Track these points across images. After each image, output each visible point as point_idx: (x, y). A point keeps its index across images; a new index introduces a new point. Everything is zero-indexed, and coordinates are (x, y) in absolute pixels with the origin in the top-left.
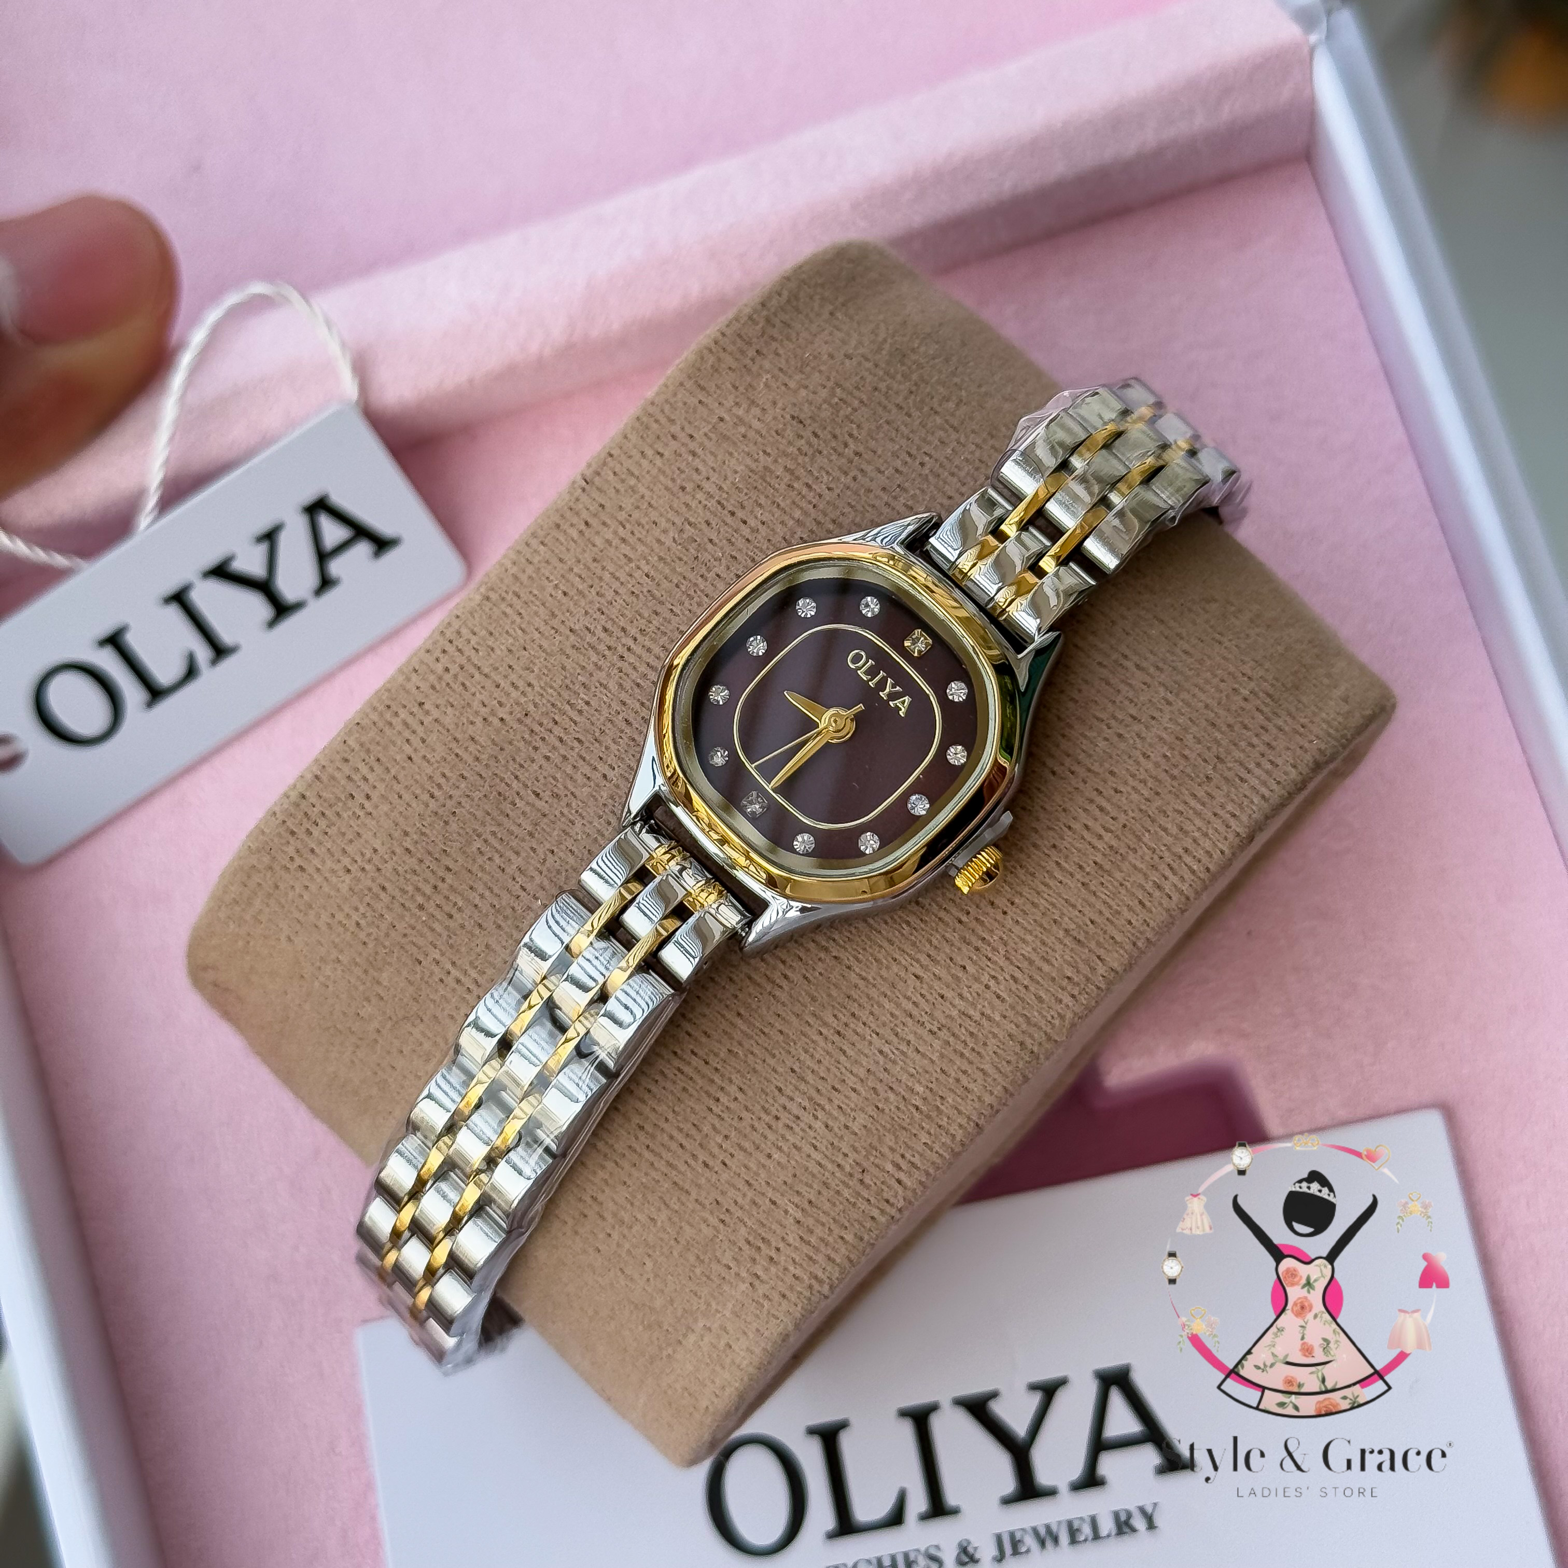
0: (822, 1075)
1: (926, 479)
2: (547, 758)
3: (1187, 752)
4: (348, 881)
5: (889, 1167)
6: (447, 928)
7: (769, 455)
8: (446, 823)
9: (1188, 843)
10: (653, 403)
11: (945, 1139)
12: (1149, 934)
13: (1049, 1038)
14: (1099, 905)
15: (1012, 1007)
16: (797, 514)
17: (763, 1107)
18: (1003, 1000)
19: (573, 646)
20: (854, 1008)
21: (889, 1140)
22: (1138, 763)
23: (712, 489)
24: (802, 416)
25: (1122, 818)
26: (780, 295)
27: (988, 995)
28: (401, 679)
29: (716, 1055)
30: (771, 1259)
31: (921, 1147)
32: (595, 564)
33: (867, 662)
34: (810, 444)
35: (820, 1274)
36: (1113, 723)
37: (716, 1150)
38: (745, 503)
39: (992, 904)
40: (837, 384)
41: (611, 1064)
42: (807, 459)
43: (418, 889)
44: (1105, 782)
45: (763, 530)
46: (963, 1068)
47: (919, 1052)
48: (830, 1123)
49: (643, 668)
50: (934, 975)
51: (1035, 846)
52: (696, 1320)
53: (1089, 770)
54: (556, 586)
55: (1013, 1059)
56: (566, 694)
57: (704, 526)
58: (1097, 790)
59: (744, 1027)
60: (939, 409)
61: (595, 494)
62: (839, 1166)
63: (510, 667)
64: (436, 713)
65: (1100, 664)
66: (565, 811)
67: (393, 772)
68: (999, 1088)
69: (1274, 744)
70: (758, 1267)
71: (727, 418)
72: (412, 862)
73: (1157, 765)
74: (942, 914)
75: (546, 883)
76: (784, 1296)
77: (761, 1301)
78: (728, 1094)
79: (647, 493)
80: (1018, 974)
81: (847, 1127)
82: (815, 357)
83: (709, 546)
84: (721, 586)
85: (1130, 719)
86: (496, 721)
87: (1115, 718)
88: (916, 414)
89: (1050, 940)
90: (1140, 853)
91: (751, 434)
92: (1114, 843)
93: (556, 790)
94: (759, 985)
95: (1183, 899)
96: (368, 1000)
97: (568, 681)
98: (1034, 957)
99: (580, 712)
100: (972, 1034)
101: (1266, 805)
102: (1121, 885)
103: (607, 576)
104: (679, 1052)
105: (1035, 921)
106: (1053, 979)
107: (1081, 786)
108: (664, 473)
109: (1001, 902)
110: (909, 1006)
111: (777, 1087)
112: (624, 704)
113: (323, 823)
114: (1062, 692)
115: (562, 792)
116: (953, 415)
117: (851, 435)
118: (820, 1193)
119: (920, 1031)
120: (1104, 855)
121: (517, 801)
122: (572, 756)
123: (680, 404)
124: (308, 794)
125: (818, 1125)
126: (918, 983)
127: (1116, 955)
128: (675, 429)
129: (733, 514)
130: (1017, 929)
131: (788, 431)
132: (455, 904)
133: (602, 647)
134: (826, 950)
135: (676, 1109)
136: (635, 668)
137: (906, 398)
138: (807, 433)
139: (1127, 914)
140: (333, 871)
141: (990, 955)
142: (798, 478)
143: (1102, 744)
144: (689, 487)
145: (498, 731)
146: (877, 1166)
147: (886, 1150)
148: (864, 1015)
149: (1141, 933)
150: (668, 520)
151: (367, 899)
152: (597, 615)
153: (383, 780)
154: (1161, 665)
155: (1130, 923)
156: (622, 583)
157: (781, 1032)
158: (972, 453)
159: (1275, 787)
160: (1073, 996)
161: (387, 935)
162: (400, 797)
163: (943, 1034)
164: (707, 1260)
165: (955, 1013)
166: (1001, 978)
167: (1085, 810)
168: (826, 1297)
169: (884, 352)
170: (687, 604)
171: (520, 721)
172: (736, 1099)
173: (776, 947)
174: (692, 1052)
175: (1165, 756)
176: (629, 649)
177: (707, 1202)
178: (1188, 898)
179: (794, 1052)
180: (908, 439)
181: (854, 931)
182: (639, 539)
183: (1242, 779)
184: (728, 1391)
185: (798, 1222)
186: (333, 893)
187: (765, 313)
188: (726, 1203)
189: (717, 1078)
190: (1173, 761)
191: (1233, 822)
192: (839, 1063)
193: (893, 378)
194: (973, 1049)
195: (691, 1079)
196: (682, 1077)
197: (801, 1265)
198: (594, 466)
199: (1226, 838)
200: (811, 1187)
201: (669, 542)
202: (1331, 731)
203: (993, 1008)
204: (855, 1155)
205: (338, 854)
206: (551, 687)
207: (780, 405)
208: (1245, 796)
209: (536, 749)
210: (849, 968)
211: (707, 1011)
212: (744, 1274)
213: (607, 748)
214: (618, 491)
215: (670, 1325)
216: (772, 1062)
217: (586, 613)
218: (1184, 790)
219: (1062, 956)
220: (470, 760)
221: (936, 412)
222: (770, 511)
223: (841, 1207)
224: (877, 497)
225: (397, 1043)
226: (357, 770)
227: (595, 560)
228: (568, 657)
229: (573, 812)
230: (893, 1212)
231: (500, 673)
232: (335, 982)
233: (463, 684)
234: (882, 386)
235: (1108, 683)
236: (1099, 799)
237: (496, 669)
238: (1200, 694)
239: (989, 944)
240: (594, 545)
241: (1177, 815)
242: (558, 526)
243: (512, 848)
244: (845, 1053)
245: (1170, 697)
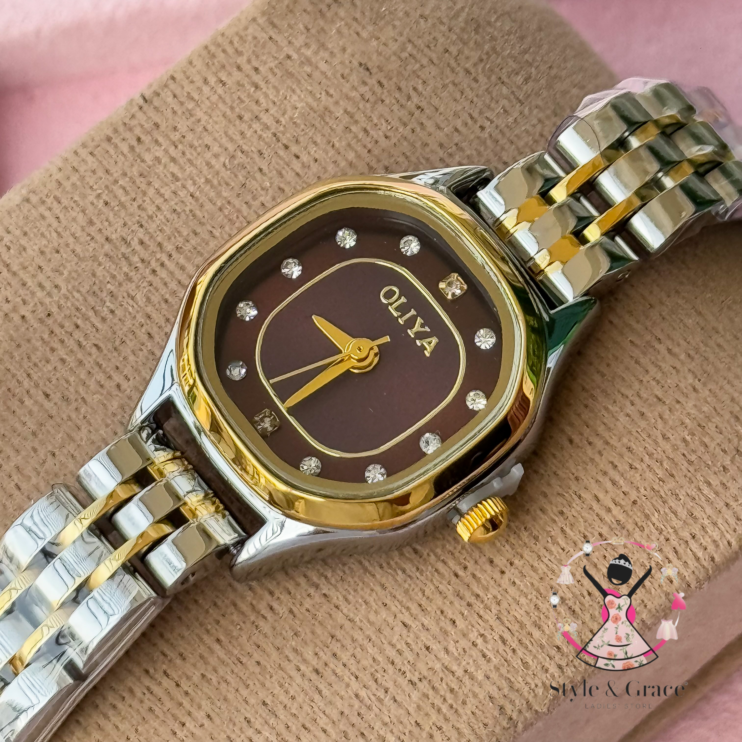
0: (294, 711)
1: (484, 143)
2: (63, 361)
3: (706, 440)
7: (331, 96)
9: (696, 530)
10: (223, 35)
13: (529, 707)
15: (497, 669)
16: (351, 156)
18: (489, 661)
19: (106, 255)
20: (337, 648)
22: (656, 442)
23: (270, 121)
24: (370, 65)
25: (634, 495)
27: (475, 653)
29: (188, 678)
32: (142, 179)
33: (399, 298)
34: (374, 93)
36: (637, 400)
38: (301, 139)
39: (491, 562)
40: (410, 41)
41: (80, 663)
42: (368, 105)
44: (621, 456)
45: (315, 168)
46: (439, 725)
47: (395, 701)
49: (173, 285)
50: (423, 625)
51: (542, 510)
53: (607, 443)
54: (99, 196)
55: (490, 722)
56: (91, 300)
57: (256, 156)
58: (612, 463)
59: (221, 653)
60: (506, 80)
61: (151, 113)
63: (40, 268)
66: (74, 416)
71: (295, 56)
73: (675, 448)
74: (440, 566)
78: (195, 720)
79: (205, 118)
80: (507, 636)
82: (390, 13)
83: (258, 175)
85: (655, 400)
86: (16, 318)
87: (639, 396)
88: (482, 79)
89: (544, 606)
90: (647, 531)
91: (317, 75)
92: (621, 517)
93: (66, 393)
94: (243, 613)
95: (685, 587)
97: (96, 288)
98: (526, 620)
99: (104, 319)
103: (151, 192)
104: (152, 671)
105: (532, 584)
106: (542, 647)
107: (597, 458)
108: (224, 102)
109: (500, 561)
110: (391, 653)
111: (246, 718)
112: (149, 317)
114: (591, 364)
115: (72, 396)
116: (519, 87)
117: (415, 89)
119: (401, 680)
121: (26, 399)
122: (89, 362)
123: (250, 38)
126: (405, 631)
128: (242, 61)
129: (286, 147)
130: (512, 590)
131: (354, 77)
133: (135, 259)
134: (317, 587)
135: (140, 729)
136: (165, 284)
137: (475, 65)
138: (373, 81)
141: (482, 613)
142: (356, 122)
143: (622, 418)
144: (247, 116)
145: (17, 329)
148: (345, 657)
150: (221, 146)
152: (135, 227)
154: (692, 353)
156: (166, 200)
157: (258, 663)
158: (534, 126)
160: (560, 667)
163: (423, 686)
165: (438, 666)
166: (489, 637)
167: (598, 481)
169: (460, 19)
170: (227, 228)
171: (41, 321)
172: (202, 726)
174: (165, 672)
175: (685, 440)
176: (162, 265)
179: (268, 684)
180: (472, 102)
181: (347, 572)
182: (189, 161)
189: (186, 702)
190: (692, 447)
192: (313, 701)
193: (465, 43)
194: (451, 707)
195: (160, 700)
196: (151, 696)
198: (155, 87)
201: (218, 166)
203: (478, 667)
206: (78, 291)
207: (349, 51)
209: (53, 350)
210: (337, 607)
211: (186, 634)
213: (125, 358)
214: (174, 112)
216: (245, 692)
218: (699, 476)
219: (554, 625)
221: (503, 83)
222: (324, 150)
227: (141, 175)
228: (100, 264)
229: (81, 417)
231: (29, 272)
234: (454, 50)
235: (637, 362)
236: (612, 473)
237: (25, 268)
238: (727, 387)
239: (482, 602)
240: (143, 161)
241: (688, 500)
242: (109, 139)
243: (12, 446)
244: (320, 692)
245: (698, 385)
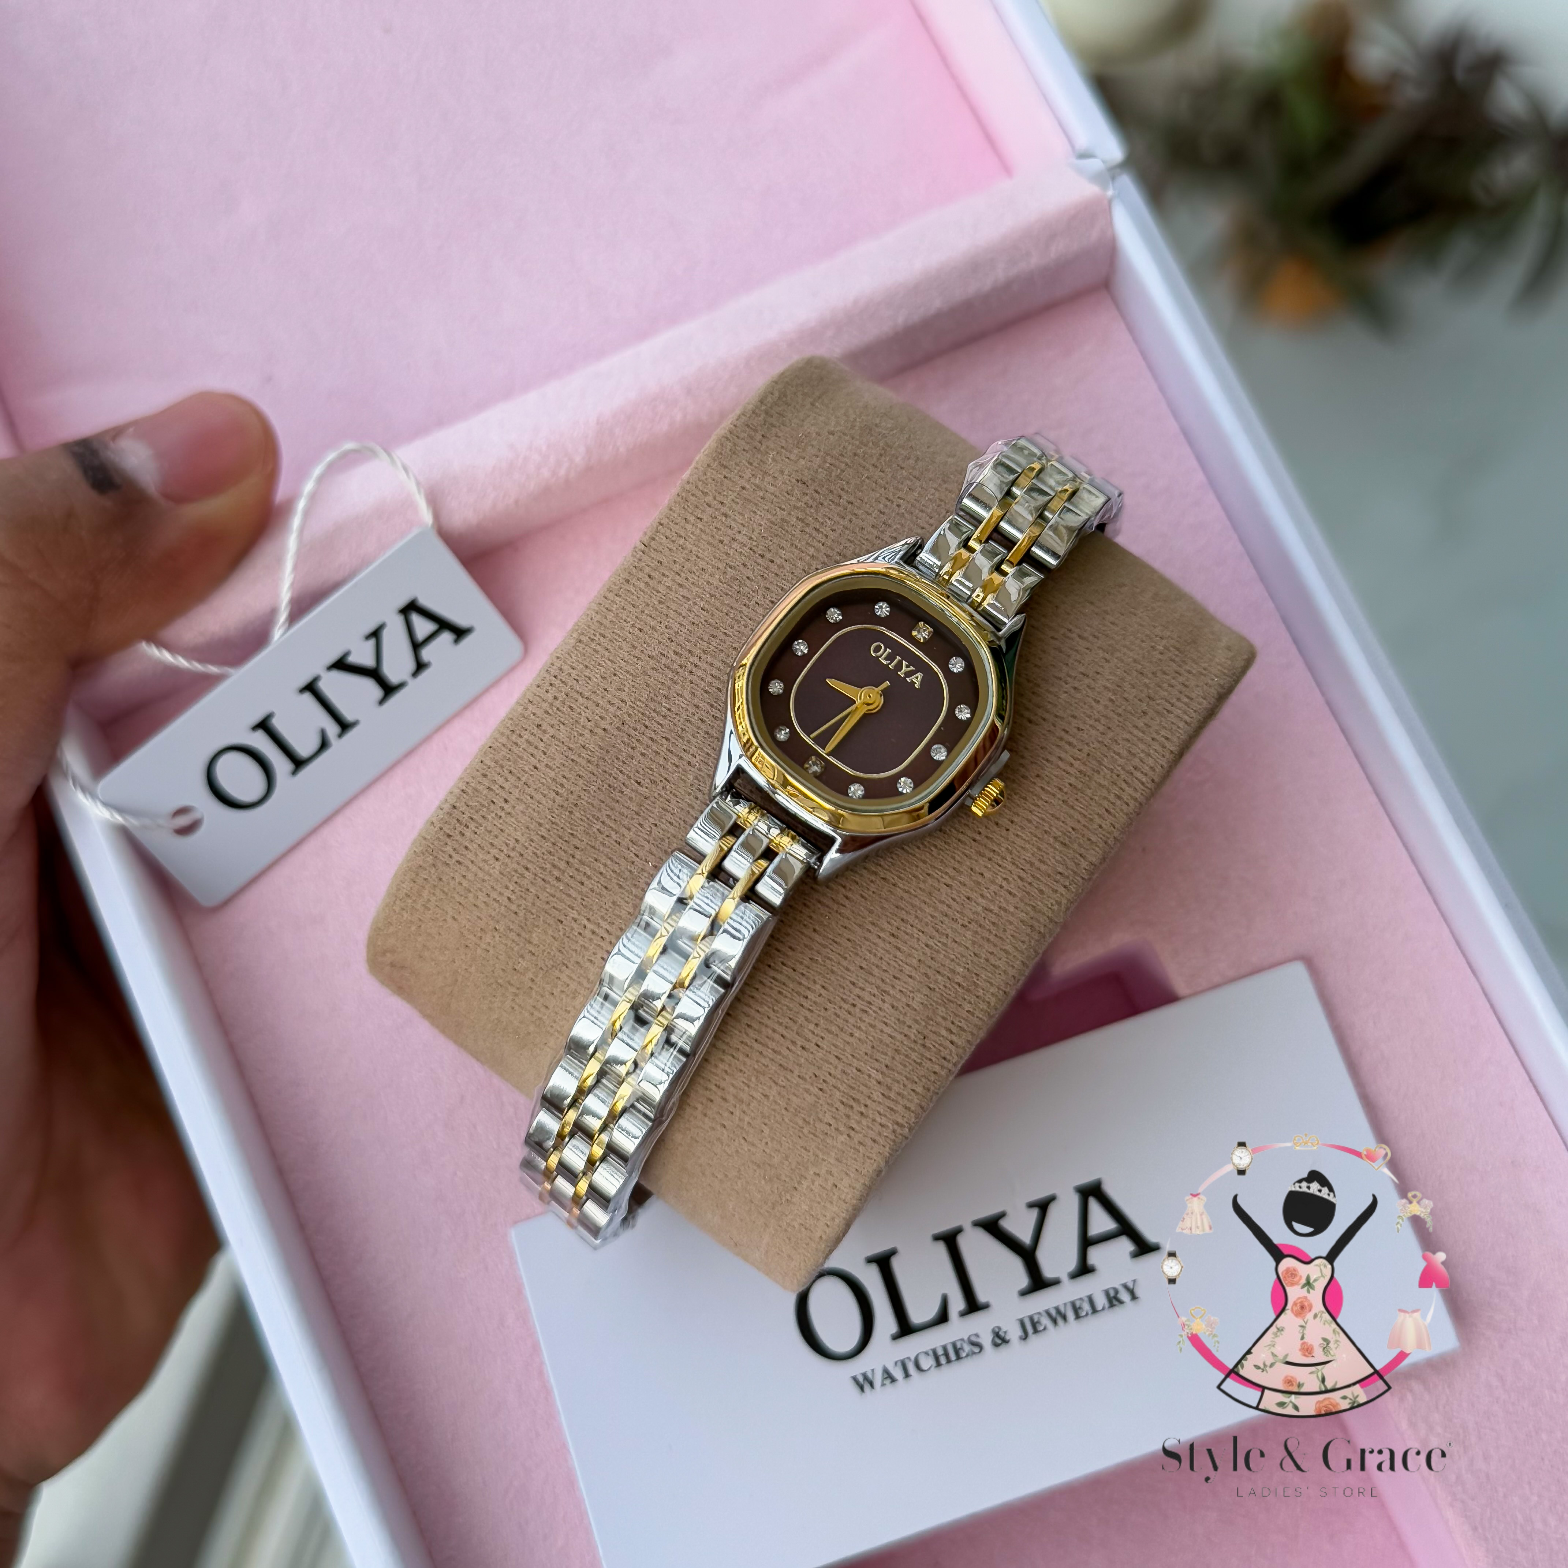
0: (885, 968)
2: (643, 754)
3: (1126, 695)
4: (497, 867)
5: (944, 1032)
6: (580, 893)
7: (783, 510)
8: (571, 812)
9: (1136, 762)
10: (688, 482)
11: (983, 1006)
12: (1116, 834)
13: (1051, 920)
14: (1077, 816)
15: (1022, 900)
16: (812, 551)
17: (842, 999)
18: (1014, 895)
19: (653, 668)
20: (903, 914)
21: (941, 1011)
22: (1092, 707)
23: (745, 540)
24: (805, 479)
25: (1086, 749)
26: (772, 394)
27: (1003, 893)
28: (520, 709)
29: (801, 963)
30: (862, 1113)
31: (965, 1014)
32: (661, 606)
33: (885, 650)
34: (814, 500)
35: (900, 1120)
36: (1069, 680)
37: (810, 1036)
38: (771, 547)
39: (997, 824)
40: (827, 454)
41: (727, 979)
42: (812, 510)
43: (554, 866)
44: (1070, 723)
45: (787, 566)
46: (990, 950)
47: (956, 942)
48: (895, 1004)
49: (709, 679)
50: (960, 882)
51: (1023, 777)
52: (807, 1169)
53: (1056, 716)
54: (633, 625)
55: (1026, 939)
56: (652, 705)
57: (742, 568)
58: (1064, 730)
59: (820, 940)
60: (903, 466)
61: (653, 554)
62: (905, 1035)
63: (606, 690)
64: (551, 731)
65: (1052, 638)
66: (663, 793)
67: (524, 779)
68: (1018, 962)
69: (1187, 683)
70: (853, 1121)
71: (748, 487)
72: (547, 845)
73: (1106, 707)
74: (961, 836)
75: (654, 849)
76: (874, 1141)
77: (857, 1147)
78: (814, 991)
79: (695, 548)
80: (1023, 875)
81: (908, 1006)
82: (807, 436)
83: (748, 582)
84: (760, 610)
85: (1081, 676)
86: (600, 731)
87: (1070, 676)
88: (887, 470)
89: (1044, 846)
90: (1102, 773)
91: (768, 495)
92: (1083, 768)
93: (652, 778)
94: (828, 906)
95: (1137, 804)
96: (522, 956)
97: (652, 695)
98: (1033, 860)
99: (664, 717)
100: (994, 924)
101: (1189, 728)
102: (1091, 799)
103: (672, 614)
104: (772, 964)
105: (1031, 833)
106: (1049, 876)
107: (1052, 729)
108: (705, 532)
109: (1004, 822)
110: (944, 909)
111: (851, 982)
112: (697, 707)
113: (472, 826)
114: (1028, 661)
115: (658, 778)
116: (914, 468)
117: (842, 489)
118: (893, 1058)
119: (955, 926)
120: (1076, 778)
121: (624, 789)
122: (662, 751)
123: (710, 480)
124: (458, 805)
125: (886, 1006)
126: (949, 890)
127: (1093, 852)
128: (709, 499)
129: (762, 556)
130: (1018, 841)
131: (796, 491)
132: (585, 874)
133: (675, 666)
134: (875, 873)
135: (775, 1008)
136: (702, 679)
137: (878, 459)
138: (810, 491)
139: (1098, 820)
140: (485, 861)
141: (1000, 863)
142: (808, 525)
143: (1063, 696)
144: (726, 540)
145: (603, 739)
146: (935, 1033)
147: (939, 1019)
148: (911, 919)
149: (1109, 833)
150: (713, 566)
151: (515, 879)
152: (668, 643)
153: (517, 787)
154: (1096, 634)
155: (1100, 827)
156: (684, 617)
157: (849, 940)
158: (933, 494)
159: (1193, 715)
160: (1065, 887)
161: (533, 904)
162: (532, 798)
163: (973, 926)
164: (812, 1122)
165: (980, 909)
166: (1010, 879)
167: (1058, 746)
168: (906, 1138)
169: (857, 428)
170: (736, 627)
171: (619, 729)
172: (820, 995)
173: (837, 877)
174: (783, 963)
175: (1111, 700)
176: (696, 666)
177: (807, 1077)
178: (1141, 804)
179: (861, 954)
180: (885, 489)
181: (894, 856)
182: (693, 583)
183: (1168, 711)
184: (837, 1221)
185: (879, 1083)
186: (486, 878)
187: (763, 408)
188: (822, 1075)
189: (804, 981)
190: (1117, 703)
191: (1167, 744)
192: (896, 957)
193: (866, 445)
194: (996, 935)
195: (784, 984)
196: (777, 984)
197: (885, 1116)
198: (649, 534)
199: (1163, 756)
200: (886, 1054)
201: (716, 583)
202: (1226, 671)
203: (1007, 902)
204: (917, 1026)
205: (487, 847)
206: (640, 701)
207: (786, 472)
208: (1173, 723)
209: (633, 748)
210: (895, 885)
211: (790, 931)
212: (842, 1129)
213: (688, 742)
214: (670, 550)
215: (786, 1176)
216: (845, 963)
217: (660, 643)
218: (1127, 723)
219: (1054, 858)
220: (584, 763)
221: (902, 468)
222: (791, 552)
223: (911, 1067)
224: (868, 533)
225: (548, 987)
226: (495, 782)
227: (660, 602)
228: (650, 676)
229: (668, 793)
230: (950, 1066)
231: (598, 695)
232: (494, 947)
233: (570, 707)
234: (860, 452)
235: (1061, 652)
236: (1067, 737)
237: (595, 692)
238: (1128, 652)
239: (999, 855)
240: (658, 592)
241: (1125, 743)
242: (628, 581)
243: (624, 826)
244: (899, 949)
245: (1108, 656)
